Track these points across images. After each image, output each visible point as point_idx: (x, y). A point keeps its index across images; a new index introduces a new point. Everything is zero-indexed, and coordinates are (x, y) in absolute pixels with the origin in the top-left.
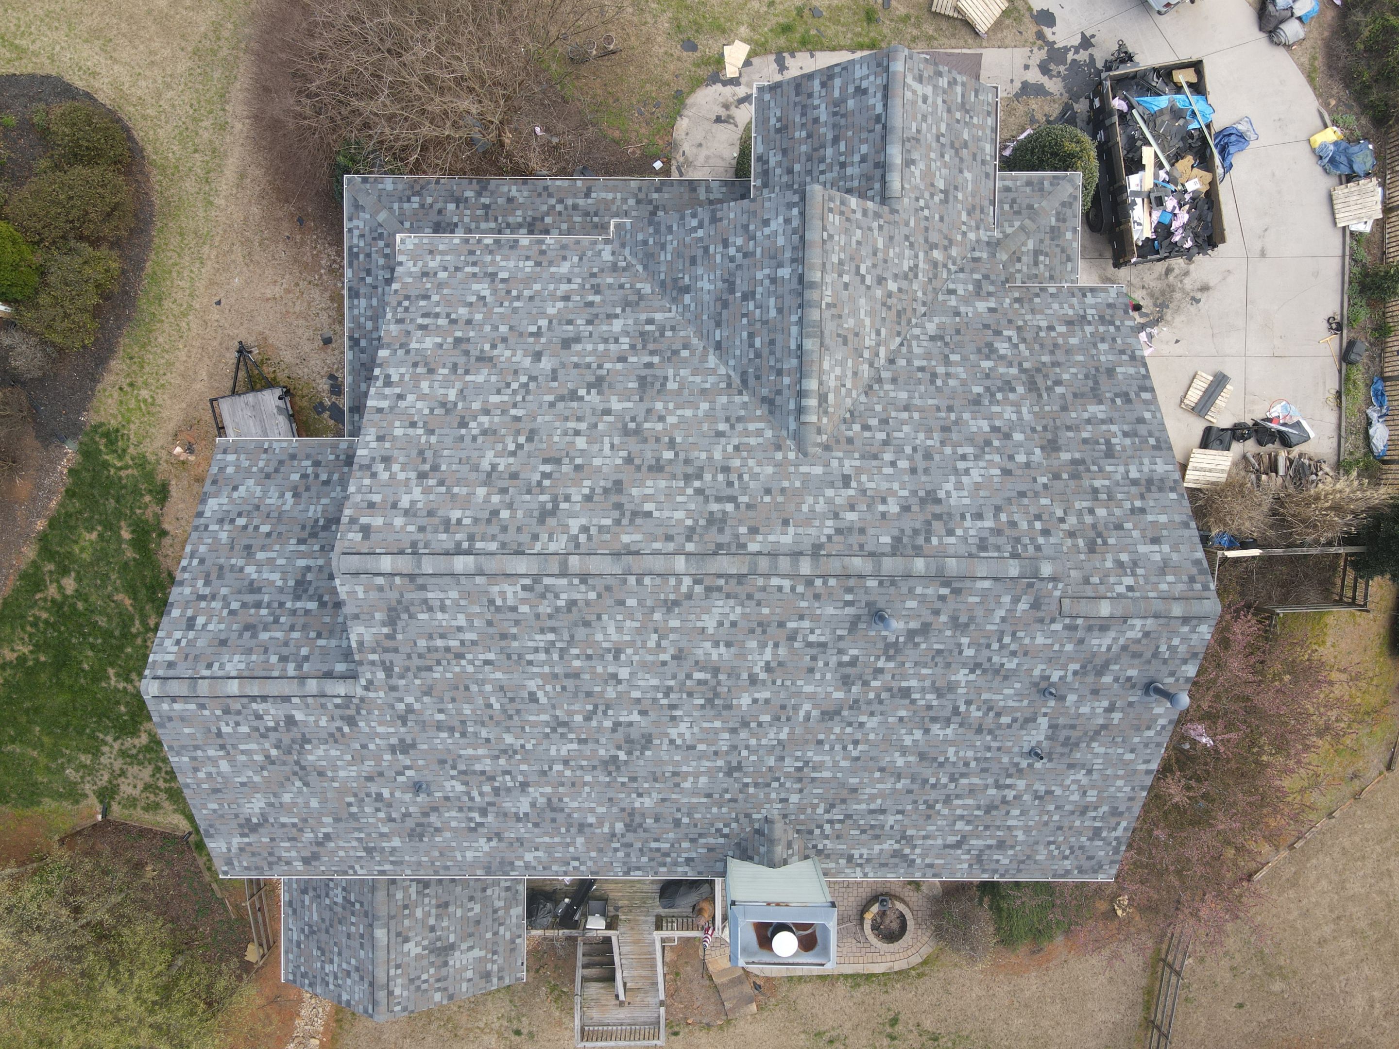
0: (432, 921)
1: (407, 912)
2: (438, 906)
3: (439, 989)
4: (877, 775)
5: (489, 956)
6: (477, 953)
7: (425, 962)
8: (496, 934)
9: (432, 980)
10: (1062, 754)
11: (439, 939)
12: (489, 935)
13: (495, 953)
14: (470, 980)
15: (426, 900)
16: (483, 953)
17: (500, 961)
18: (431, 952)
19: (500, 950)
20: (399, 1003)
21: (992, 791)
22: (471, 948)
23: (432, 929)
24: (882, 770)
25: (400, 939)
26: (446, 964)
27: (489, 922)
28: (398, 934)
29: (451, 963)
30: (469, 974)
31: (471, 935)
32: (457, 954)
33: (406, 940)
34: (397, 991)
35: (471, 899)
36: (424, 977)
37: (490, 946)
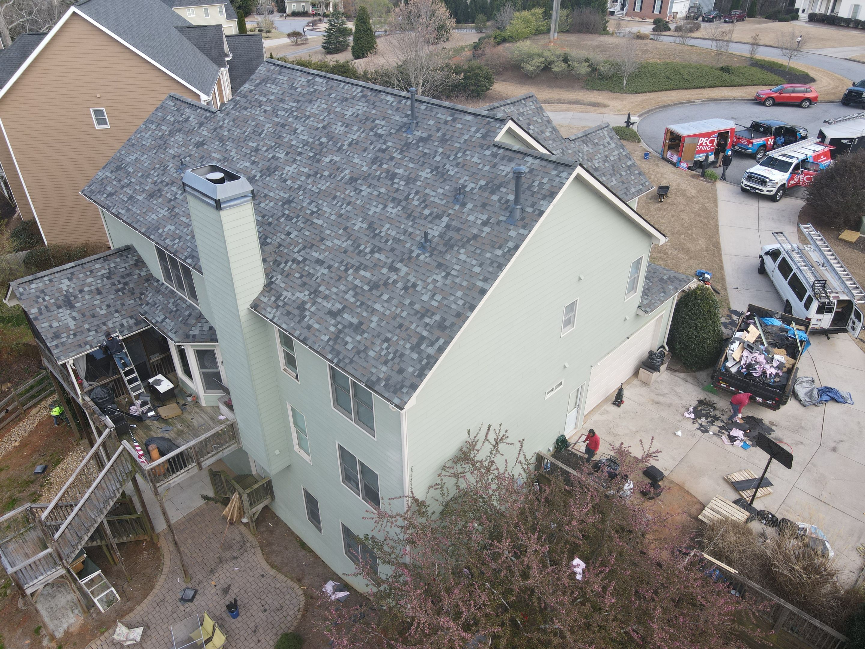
0: (86, 289)
1: (88, 273)
2: (97, 289)
3: (40, 309)
4: (341, 231)
5: (72, 332)
6: (72, 324)
7: (57, 295)
8: (89, 330)
9: (46, 303)
10: (440, 252)
11: (75, 297)
12: (86, 326)
13: (75, 335)
14: (51, 326)
15: (99, 281)
16: (73, 327)
17: (70, 341)
18: (65, 296)
19: (78, 338)
20: (25, 289)
21: (385, 271)
22: (74, 318)
23: (81, 291)
24: (345, 229)
25: (69, 275)
26: (59, 307)
27: (96, 323)
28: (72, 274)
29: (61, 310)
30: (55, 324)
31: (84, 315)
32: (68, 312)
33: (70, 279)
34: (33, 286)
35: (108, 306)
36: (47, 298)
37: (79, 330)
